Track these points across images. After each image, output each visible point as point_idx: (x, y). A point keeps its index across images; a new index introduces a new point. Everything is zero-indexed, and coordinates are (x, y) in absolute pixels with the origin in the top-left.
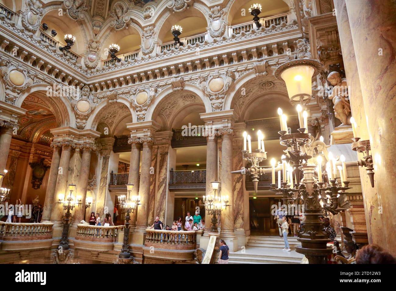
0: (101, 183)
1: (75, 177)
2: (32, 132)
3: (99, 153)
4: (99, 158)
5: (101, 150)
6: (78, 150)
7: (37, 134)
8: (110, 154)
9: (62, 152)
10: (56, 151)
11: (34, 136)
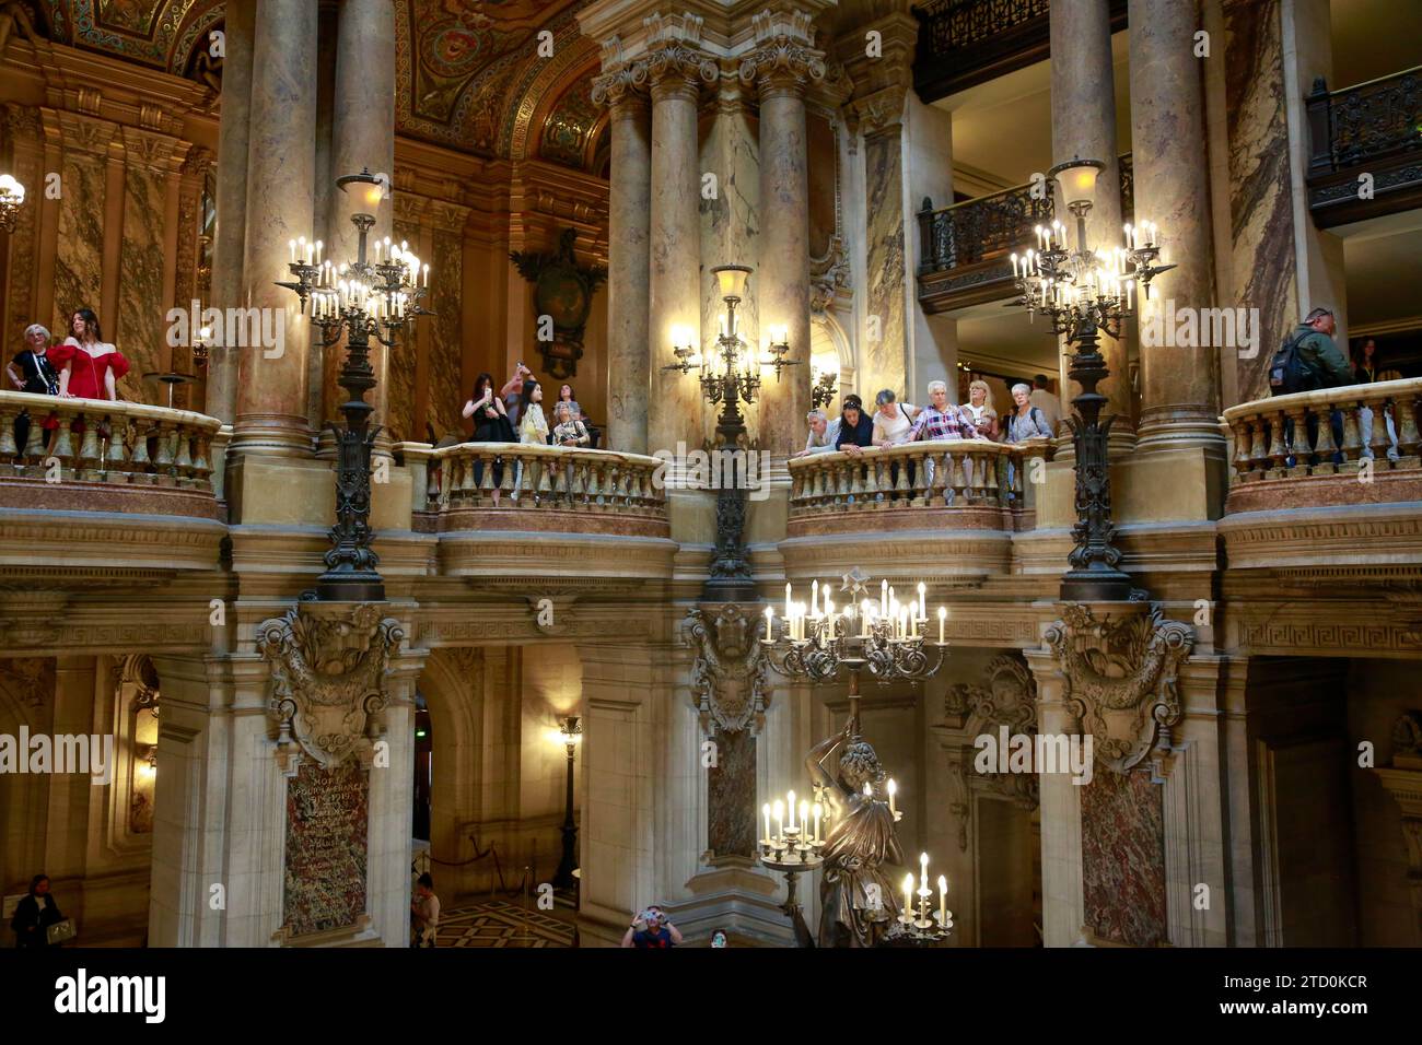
0: (871, 276)
1: (737, 235)
2: (500, 106)
3: (839, 118)
4: (844, 149)
5: (851, 99)
6: (730, 95)
7: (524, 115)
8: (900, 111)
9: (655, 111)
10: (623, 119)
11: (510, 128)
